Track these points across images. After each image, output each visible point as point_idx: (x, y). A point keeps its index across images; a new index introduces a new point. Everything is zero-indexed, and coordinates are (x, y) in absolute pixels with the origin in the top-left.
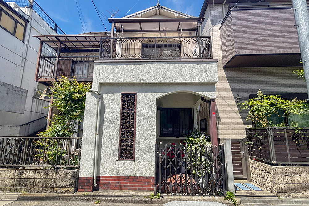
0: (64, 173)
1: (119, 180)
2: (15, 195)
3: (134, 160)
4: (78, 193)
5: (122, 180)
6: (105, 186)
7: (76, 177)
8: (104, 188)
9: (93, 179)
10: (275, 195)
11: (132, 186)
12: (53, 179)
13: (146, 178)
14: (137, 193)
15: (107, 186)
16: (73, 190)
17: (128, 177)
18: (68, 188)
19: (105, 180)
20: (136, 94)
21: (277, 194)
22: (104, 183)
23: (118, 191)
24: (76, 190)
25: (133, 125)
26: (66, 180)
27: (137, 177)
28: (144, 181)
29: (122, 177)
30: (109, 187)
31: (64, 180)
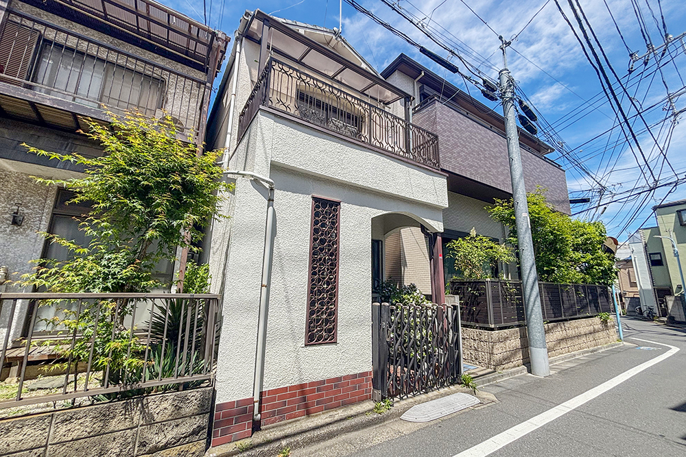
0: (174, 400)
4: (215, 451)
5: (313, 391)
6: (273, 414)
8: (273, 419)
9: (254, 402)
10: (492, 370)
11: (331, 400)
12: (131, 429)
13: (355, 376)
15: (280, 412)
16: (200, 446)
17: (323, 382)
18: (188, 443)
19: (274, 399)
21: (495, 369)
22: (273, 406)
23: (303, 419)
25: (334, 267)
26: (180, 420)
27: (339, 379)
28: (352, 383)
29: (312, 384)
30: (283, 414)
31: (173, 423)
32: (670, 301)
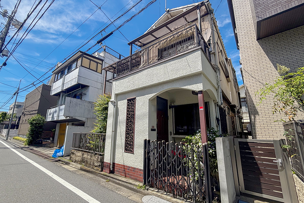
1: (124, 168)
2: (79, 166)
3: (133, 153)
4: (102, 173)
5: (127, 169)
6: (116, 171)
7: (102, 161)
9: (110, 164)
11: (132, 175)
12: (93, 160)
14: (134, 182)
15: (119, 172)
16: (100, 169)
17: (130, 167)
19: (117, 166)
20: (135, 98)
23: (124, 177)
24: (102, 171)
25: (133, 123)
26: (98, 162)
29: (126, 166)
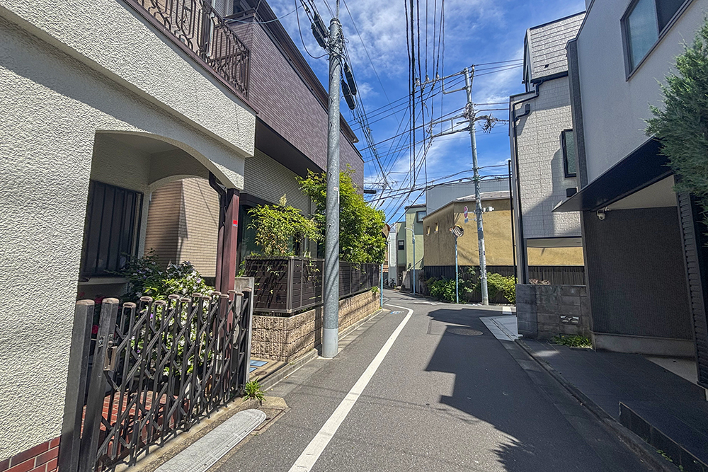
10: (284, 362)
21: (287, 361)
32: (404, 274)
